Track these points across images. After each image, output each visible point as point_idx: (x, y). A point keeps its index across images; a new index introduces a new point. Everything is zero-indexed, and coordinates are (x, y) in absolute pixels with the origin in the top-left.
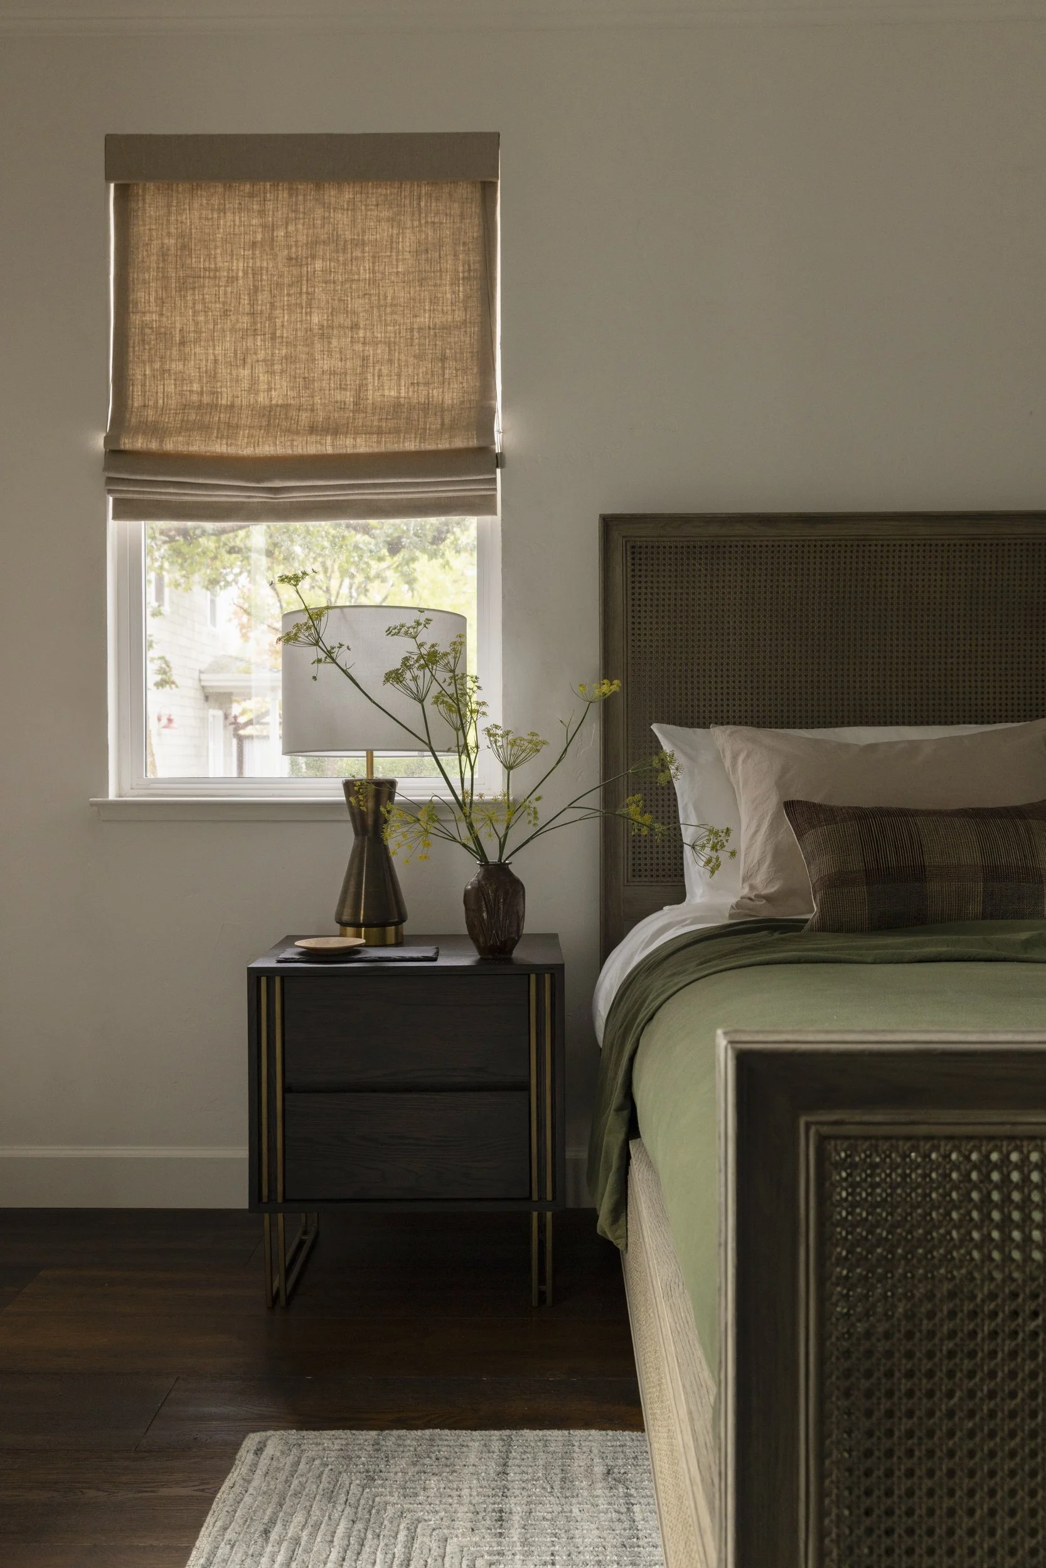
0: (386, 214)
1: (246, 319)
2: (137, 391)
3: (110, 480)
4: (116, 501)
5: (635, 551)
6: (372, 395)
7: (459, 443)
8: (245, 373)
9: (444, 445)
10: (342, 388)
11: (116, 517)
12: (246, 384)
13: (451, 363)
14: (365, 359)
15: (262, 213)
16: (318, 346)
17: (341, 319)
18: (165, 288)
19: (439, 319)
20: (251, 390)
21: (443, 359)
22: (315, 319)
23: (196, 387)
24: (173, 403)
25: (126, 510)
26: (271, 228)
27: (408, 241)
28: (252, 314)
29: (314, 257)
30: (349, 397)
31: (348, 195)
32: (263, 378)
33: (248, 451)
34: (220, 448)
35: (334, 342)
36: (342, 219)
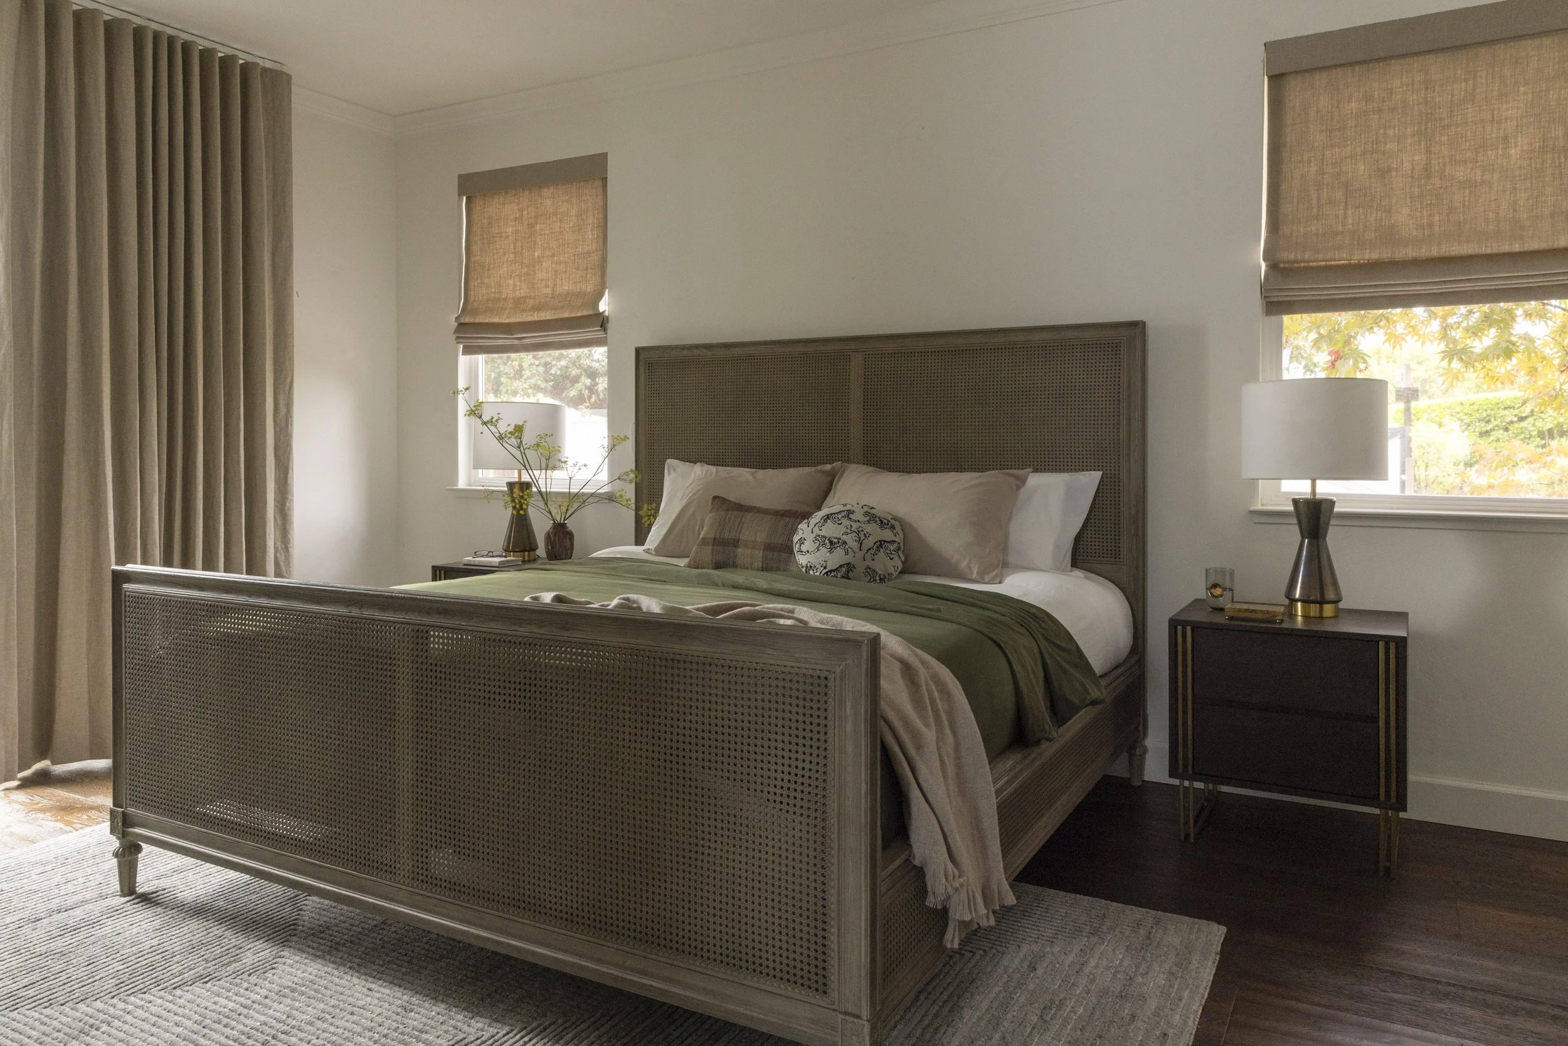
0: (566, 198)
1: (512, 256)
2: (472, 293)
3: (458, 338)
4: (464, 347)
5: (650, 366)
6: (559, 290)
7: (585, 313)
8: (511, 282)
9: (579, 314)
10: (547, 287)
11: (463, 354)
12: (511, 288)
13: (590, 271)
14: (556, 271)
15: (518, 204)
16: (537, 267)
17: (548, 253)
18: (483, 244)
19: (586, 249)
20: (514, 290)
21: (586, 269)
22: (536, 254)
23: (493, 290)
24: (485, 298)
25: (468, 350)
26: (521, 210)
27: (574, 212)
28: (515, 253)
29: (536, 223)
30: (549, 290)
31: (551, 190)
32: (518, 284)
33: (507, 321)
34: (496, 320)
35: (544, 264)
36: (548, 202)
